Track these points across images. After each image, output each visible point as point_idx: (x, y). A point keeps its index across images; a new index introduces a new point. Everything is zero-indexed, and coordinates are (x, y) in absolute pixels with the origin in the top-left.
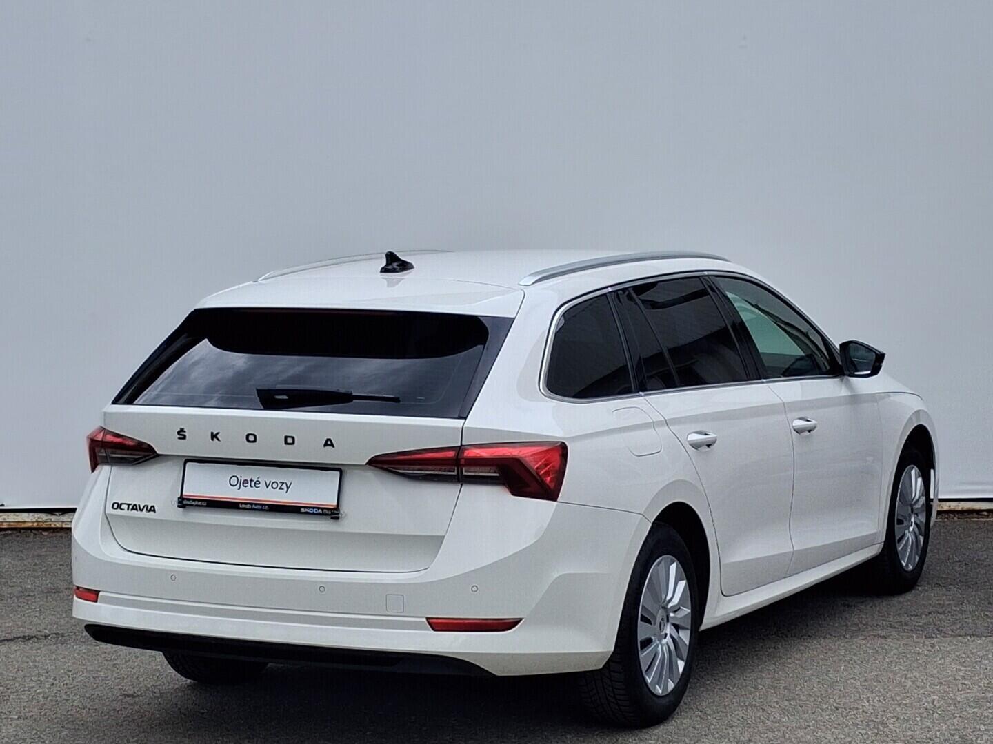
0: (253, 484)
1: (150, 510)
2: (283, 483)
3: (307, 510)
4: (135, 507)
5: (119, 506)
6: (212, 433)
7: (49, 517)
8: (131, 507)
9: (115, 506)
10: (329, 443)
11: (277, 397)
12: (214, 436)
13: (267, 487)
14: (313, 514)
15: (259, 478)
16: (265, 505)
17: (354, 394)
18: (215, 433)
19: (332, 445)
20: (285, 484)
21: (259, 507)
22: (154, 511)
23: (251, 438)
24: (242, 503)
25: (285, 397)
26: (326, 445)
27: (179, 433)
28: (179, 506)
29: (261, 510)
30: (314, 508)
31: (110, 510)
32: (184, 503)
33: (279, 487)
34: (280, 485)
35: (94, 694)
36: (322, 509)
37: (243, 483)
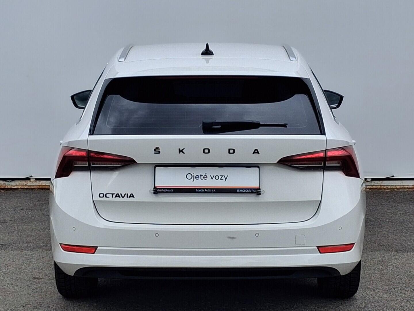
0: (202, 177)
1: (130, 197)
2: (222, 176)
3: (241, 191)
4: (118, 195)
5: (105, 196)
6: (179, 149)
7: (5, 182)
8: (114, 196)
9: (101, 195)
10: (256, 152)
11: (214, 127)
12: (181, 151)
13: (212, 179)
14: (245, 192)
15: (206, 174)
16: (213, 189)
17: (261, 123)
18: (181, 149)
19: (258, 153)
20: (223, 177)
21: (210, 191)
22: (133, 197)
23: (206, 151)
24: (198, 189)
25: (219, 127)
26: (254, 153)
27: (155, 150)
28: (154, 193)
29: (211, 192)
30: (245, 189)
31: (96, 198)
32: (157, 191)
33: (220, 178)
34: (220, 177)
35: (18, 277)
36: (251, 189)
37: (196, 177)
